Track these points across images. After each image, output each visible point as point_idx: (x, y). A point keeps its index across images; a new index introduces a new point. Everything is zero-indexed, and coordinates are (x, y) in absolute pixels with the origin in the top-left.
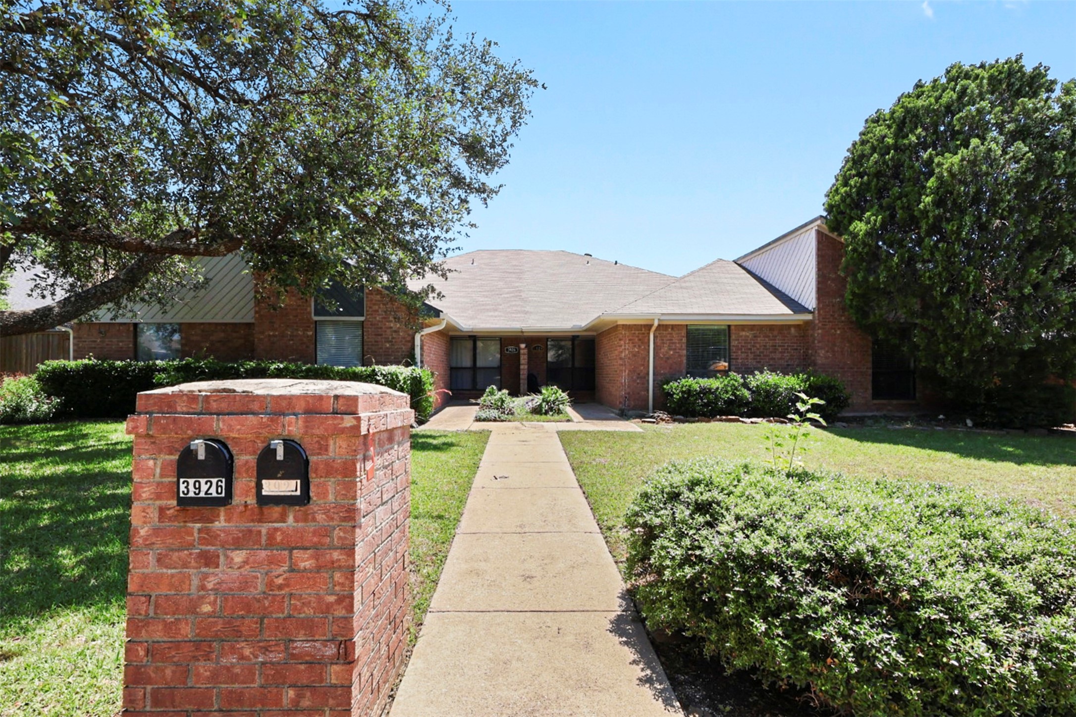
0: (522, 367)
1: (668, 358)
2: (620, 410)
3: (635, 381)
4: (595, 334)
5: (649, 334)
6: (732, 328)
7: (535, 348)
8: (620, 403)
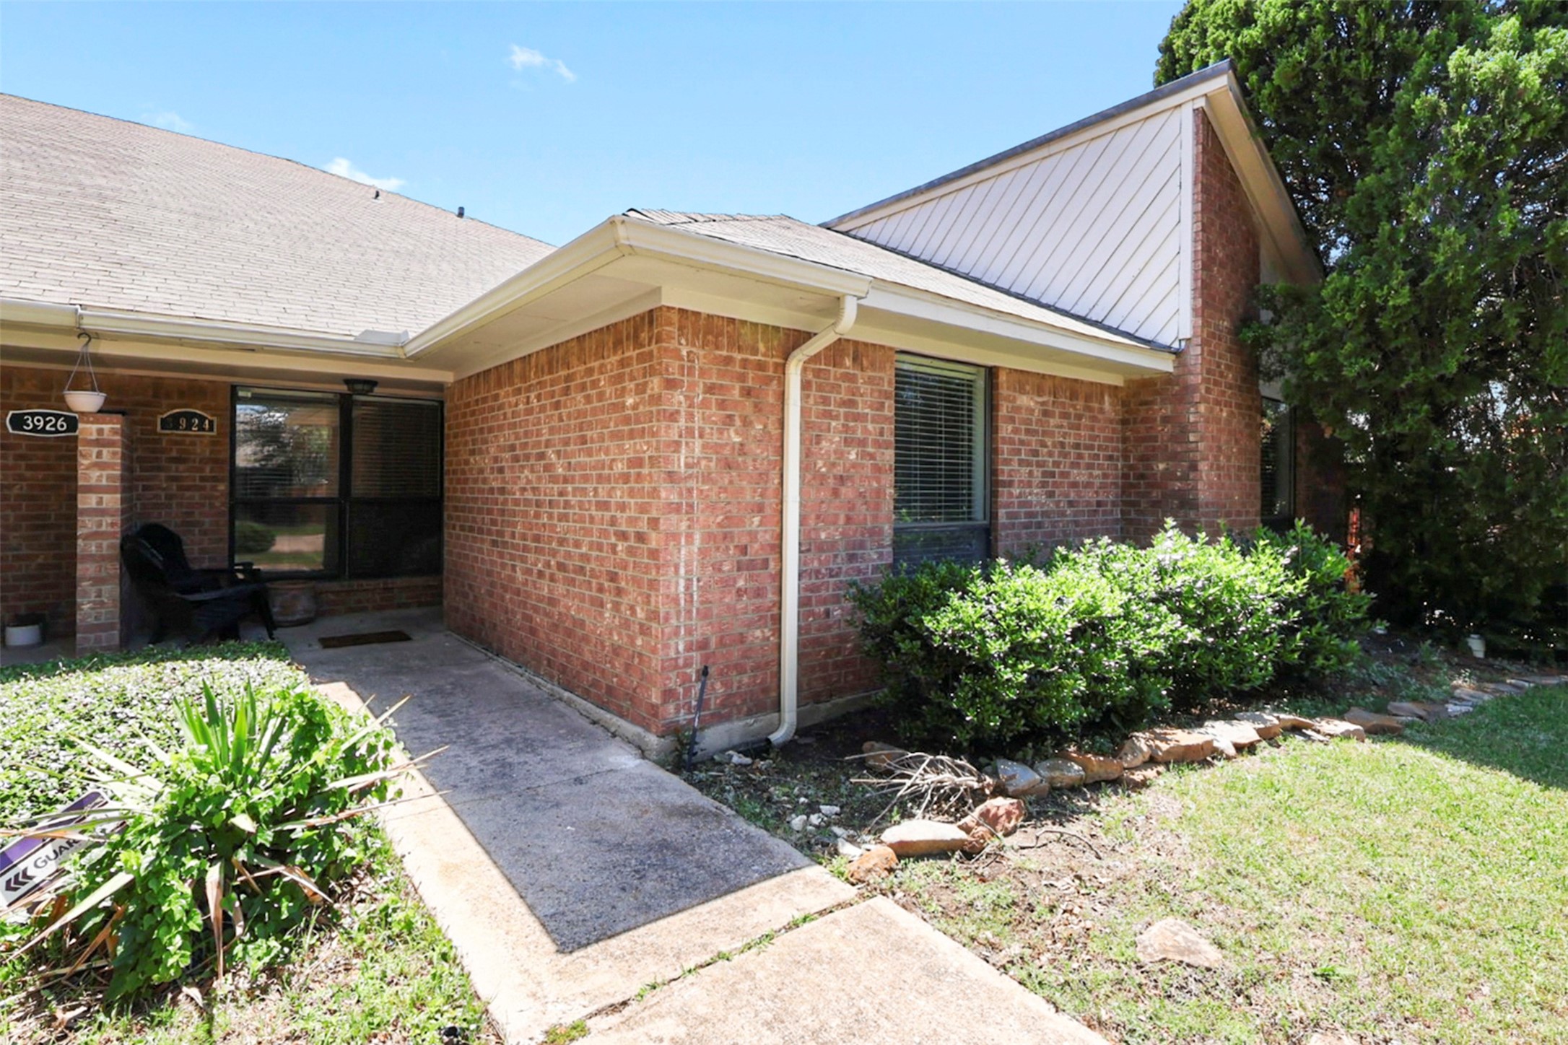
0: (87, 501)
1: (841, 479)
2: (673, 730)
3: (727, 583)
4: (447, 377)
5: (782, 368)
6: (1003, 378)
7: (171, 422)
8: (668, 694)
